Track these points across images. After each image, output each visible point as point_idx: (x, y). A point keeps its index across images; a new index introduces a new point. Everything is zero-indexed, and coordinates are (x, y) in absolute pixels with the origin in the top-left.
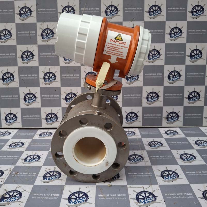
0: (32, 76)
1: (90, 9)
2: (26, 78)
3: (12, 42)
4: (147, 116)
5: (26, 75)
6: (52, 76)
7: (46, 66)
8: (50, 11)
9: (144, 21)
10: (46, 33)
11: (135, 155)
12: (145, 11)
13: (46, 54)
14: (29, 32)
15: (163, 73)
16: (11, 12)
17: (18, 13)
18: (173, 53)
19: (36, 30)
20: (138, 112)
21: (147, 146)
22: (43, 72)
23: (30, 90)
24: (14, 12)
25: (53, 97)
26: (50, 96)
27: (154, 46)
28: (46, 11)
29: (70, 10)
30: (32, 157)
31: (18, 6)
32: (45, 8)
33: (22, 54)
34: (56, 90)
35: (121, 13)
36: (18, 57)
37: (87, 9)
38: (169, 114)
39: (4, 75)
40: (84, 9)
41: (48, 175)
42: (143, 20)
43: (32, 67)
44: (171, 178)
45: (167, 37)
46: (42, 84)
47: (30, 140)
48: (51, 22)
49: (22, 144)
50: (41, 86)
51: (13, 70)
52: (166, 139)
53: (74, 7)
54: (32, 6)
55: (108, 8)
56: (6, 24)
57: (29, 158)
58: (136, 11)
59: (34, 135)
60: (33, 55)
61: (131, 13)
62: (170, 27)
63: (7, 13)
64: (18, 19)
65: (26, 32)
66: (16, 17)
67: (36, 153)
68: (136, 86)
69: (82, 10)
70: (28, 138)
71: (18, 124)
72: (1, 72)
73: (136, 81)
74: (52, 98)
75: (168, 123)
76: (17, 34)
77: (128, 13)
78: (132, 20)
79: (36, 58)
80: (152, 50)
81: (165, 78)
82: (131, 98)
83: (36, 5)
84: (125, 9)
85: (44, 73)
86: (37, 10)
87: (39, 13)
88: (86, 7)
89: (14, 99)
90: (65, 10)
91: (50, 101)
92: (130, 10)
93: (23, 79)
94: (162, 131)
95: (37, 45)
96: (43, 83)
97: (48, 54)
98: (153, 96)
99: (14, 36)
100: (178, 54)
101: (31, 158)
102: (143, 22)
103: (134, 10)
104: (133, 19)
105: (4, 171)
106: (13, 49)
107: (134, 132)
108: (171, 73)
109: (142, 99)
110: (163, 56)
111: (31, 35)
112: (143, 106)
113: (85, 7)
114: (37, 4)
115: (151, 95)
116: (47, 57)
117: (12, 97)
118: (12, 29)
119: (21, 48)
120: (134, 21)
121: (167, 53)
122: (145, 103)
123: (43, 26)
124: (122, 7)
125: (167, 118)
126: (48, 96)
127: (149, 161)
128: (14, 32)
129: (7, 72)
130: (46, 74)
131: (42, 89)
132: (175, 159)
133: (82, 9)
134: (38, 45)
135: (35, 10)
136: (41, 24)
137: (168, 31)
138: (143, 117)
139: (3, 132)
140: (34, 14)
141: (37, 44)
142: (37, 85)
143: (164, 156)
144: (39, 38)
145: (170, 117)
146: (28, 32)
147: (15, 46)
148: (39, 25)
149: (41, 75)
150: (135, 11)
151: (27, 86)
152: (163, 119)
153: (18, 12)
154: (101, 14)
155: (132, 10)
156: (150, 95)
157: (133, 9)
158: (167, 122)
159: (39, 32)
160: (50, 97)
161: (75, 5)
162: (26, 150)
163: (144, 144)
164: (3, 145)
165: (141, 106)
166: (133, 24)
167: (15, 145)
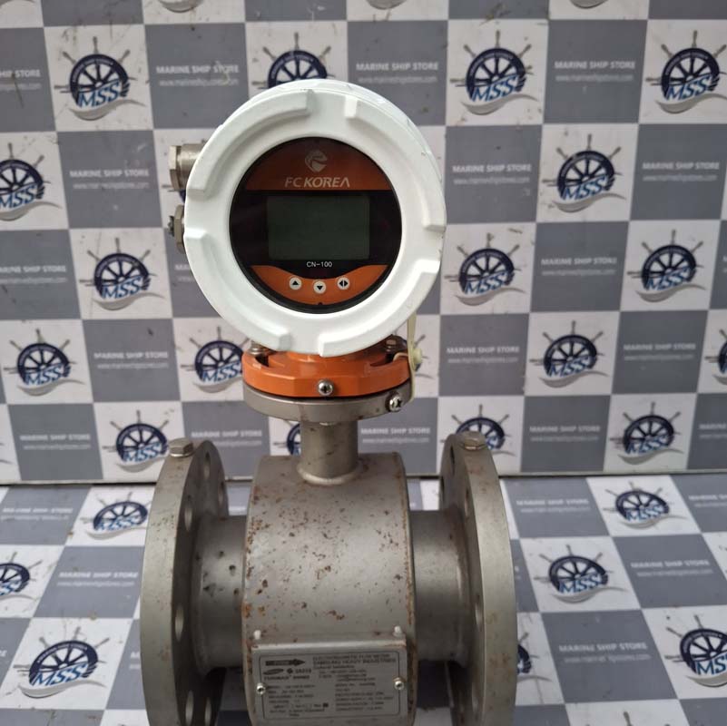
0: (40, 274)
2: (16, 281)
4: (543, 434)
5: (17, 270)
6: (133, 269)
7: (101, 225)
9: (547, 18)
10: (91, 78)
13: (97, 173)
14: (13, 75)
15: (621, 256)
18: (669, 166)
19: (42, 63)
20: (507, 416)
21: (543, 585)
22: (90, 253)
23: (38, 331)
25: (143, 360)
26: (130, 356)
27: (590, 137)
30: (62, 654)
34: (151, 333)
38: (636, 424)
42: (544, 12)
43: (40, 234)
45: (651, 95)
46: (91, 304)
48: (111, 23)
49: (21, 573)
50: (85, 314)
57: (50, 661)
60: (39, 180)
62: (664, 48)
67: (78, 631)
68: (500, 310)
70: (45, 541)
71: (6, 468)
73: (503, 290)
74: (138, 366)
75: (627, 460)
78: (492, 15)
79: (55, 191)
80: (580, 154)
81: (627, 280)
82: (477, 360)
85: (97, 259)
91: (127, 375)
93: (3, 287)
95: (54, 134)
96: (94, 303)
97: (108, 173)
98: (573, 353)
100: (693, 171)
101: (59, 662)
102: (545, 21)
104: (499, 6)
108: (655, 256)
109: (525, 366)
110: (624, 183)
111: (22, 86)
112: (527, 394)
115: (566, 347)
116: (105, 185)
120: (502, 16)
121: (646, 166)
122: (536, 381)
123: (75, 44)
125: (627, 441)
126: (120, 356)
130: (103, 264)
131: (90, 326)
132: (661, 660)
134: (60, 134)
136: (65, 33)
137: (654, 65)
138: (527, 435)
141: (52, 127)
142: (68, 308)
143: (614, 646)
144: (62, 102)
145: (637, 434)
146: (8, 74)
148: (53, 36)
149: (84, 269)
152: (610, 445)
156: (561, 350)
158: (626, 455)
159: (60, 73)
160: (126, 361)
162: (39, 614)
163: (532, 574)
165: (522, 393)
166: (498, 34)
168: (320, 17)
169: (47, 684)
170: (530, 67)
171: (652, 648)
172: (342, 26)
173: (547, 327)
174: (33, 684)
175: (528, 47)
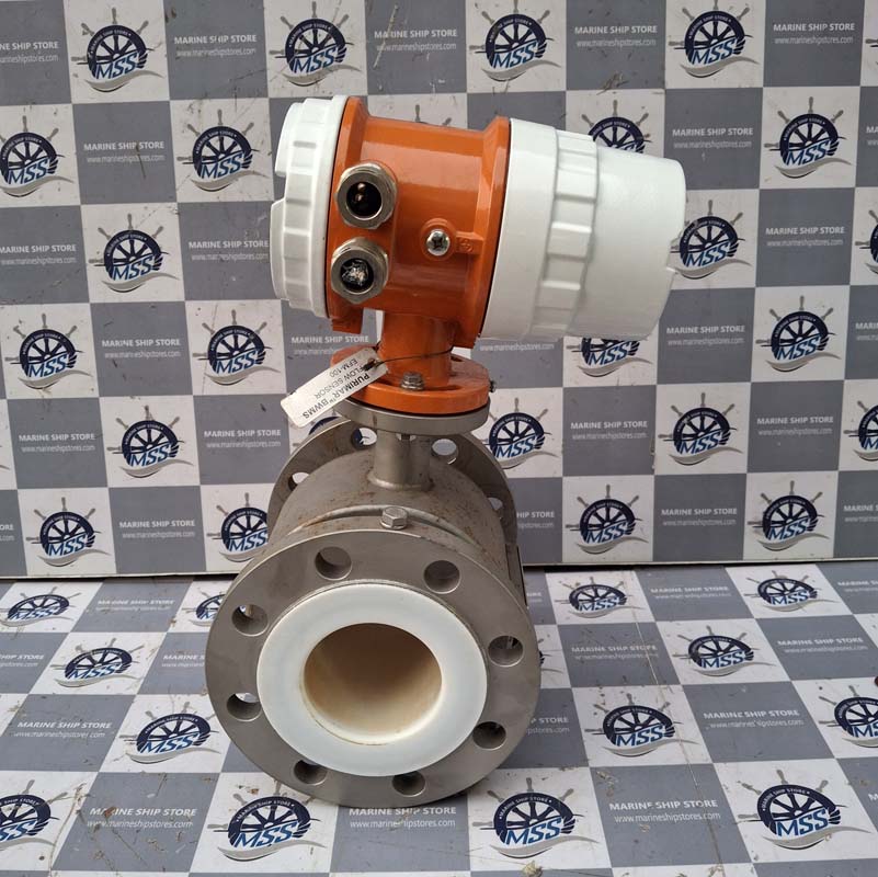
1: (414, 34)
2: (127, 355)
3: (60, 191)
4: (677, 518)
5: (130, 343)
6: (248, 343)
7: (219, 299)
8: (229, 45)
9: (664, 88)
10: (214, 149)
11: (635, 707)
12: (668, 40)
13: (216, 245)
14: (137, 147)
15: (748, 323)
16: (51, 51)
17: (83, 58)
18: (794, 231)
19: (167, 136)
20: (637, 498)
21: (683, 661)
22: (205, 326)
23: (147, 409)
24: (62, 51)
25: (255, 438)
26: (241, 433)
27: (710, 203)
28: (210, 46)
29: (324, 41)
30: (171, 726)
31: (84, 25)
32: (206, 31)
33: (109, 245)
34: (264, 409)
35: (556, 50)
36: (91, 261)
37: (403, 34)
38: (775, 506)
39: (30, 341)
40: (386, 36)
41: (251, 820)
42: (660, 82)
43: (154, 306)
44: (806, 828)
45: (770, 161)
46: (204, 379)
47: (155, 639)
48: (236, 97)
49: (121, 656)
50: (197, 390)
51: (70, 318)
52: (764, 624)
53: (339, 25)
54: (146, 24)
55: (497, 28)
56: (28, 107)
57: (159, 731)
58: (628, 43)
59: (175, 608)
60: (157, 251)
61: (604, 53)
62: (781, 114)
63: (31, 59)
64: (83, 87)
65: (122, 146)
66: (76, 76)
67: (187, 705)
68: (625, 382)
69: (380, 41)
70: (147, 629)
71: (101, 560)
72: (16, 329)
73: (628, 361)
74: (249, 445)
75: (767, 546)
76: (81, 156)
77: (590, 49)
78: (608, 86)
79: (172, 263)
80: (700, 220)
81: (756, 348)
82: (603, 436)
83: (167, 19)
84: (578, 31)
85: (212, 332)
86: (170, 43)
87: (179, 54)
88: (398, 26)
89: (77, 448)
90: (299, 40)
91: (238, 455)
92: (599, 37)
93: (114, 361)
94: (744, 581)
95: (174, 205)
96: (209, 379)
97: (227, 245)
98: (703, 428)
99: (68, 164)
100: (818, 236)
101: (169, 732)
102: (662, 91)
103: (619, 36)
104: (615, 77)
105: (51, 801)
106: (65, 222)
107: (621, 589)
108: (784, 323)
109: (653, 442)
110: (748, 249)
111: (145, 158)
112: (657, 472)
113: (390, 26)
114: (170, 16)
116: (223, 257)
117: (69, 442)
118: (56, 131)
119: (102, 221)
120: (618, 86)
121: (769, 232)
122: (666, 459)
123: (200, 117)
124: (563, 20)
126: (232, 434)
127: (700, 739)
128: (65, 145)
129: (40, 327)
130: (218, 337)
131: (201, 402)
132: (816, 726)
133: (377, 35)
134: (181, 206)
135: (160, 44)
136: (190, 106)
137: (772, 132)
138: (658, 519)
139: (35, 598)
140: (157, 60)
141: (173, 198)
142: (181, 385)
143: (763, 713)
144: (185, 174)
146: (133, 145)
147: (74, 212)
148: (179, 110)
149: (199, 342)
150: (621, 43)
151: (133, 393)
152: (748, 529)
153: (84, 52)
154: (468, 55)
155: (609, 37)
156: (691, 425)
157: (614, 30)
159: (183, 145)
160: (238, 439)
161: (346, 17)
162: (142, 691)
163: (671, 652)
164: (36, 664)
165: (652, 472)
166: (615, 103)
167: (90, 663)
168: (441, 90)
170: (648, 136)
171: (805, 714)
172: (462, 98)
173: (675, 400)
175: (646, 116)
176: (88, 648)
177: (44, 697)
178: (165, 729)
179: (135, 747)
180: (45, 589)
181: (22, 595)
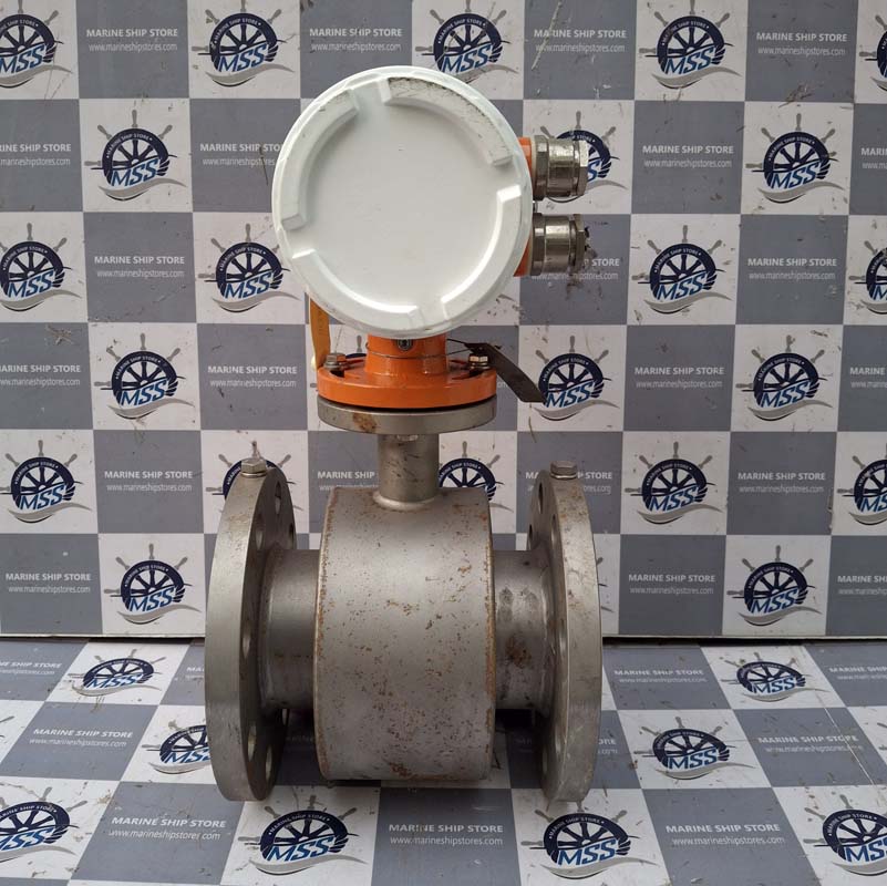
0: (267, 375)
1: (579, 34)
2: (236, 383)
3: (170, 195)
4: (855, 585)
5: (240, 370)
8: (370, 38)
9: (852, 101)
12: (858, 50)
14: (261, 149)
16: (170, 39)
17: (205, 49)
23: (254, 444)
24: (182, 40)
26: (359, 475)
28: (349, 40)
29: (477, 39)
31: (208, 12)
32: (345, 22)
33: (222, 258)
35: (735, 57)
36: (201, 276)
37: (566, 34)
39: (125, 364)
40: (547, 34)
42: (848, 96)
43: (270, 329)
50: (312, 425)
51: (173, 339)
53: (496, 21)
54: (278, 13)
55: (671, 30)
56: (138, 100)
58: (815, 51)
60: (277, 267)
61: (788, 62)
63: (146, 47)
64: (203, 80)
65: (244, 148)
66: (196, 67)
67: (313, 800)
68: (802, 427)
69: (540, 40)
71: (190, 617)
72: (109, 350)
73: (806, 403)
76: (196, 157)
77: (772, 57)
78: (791, 98)
79: (293, 280)
82: (775, 489)
83: (302, 8)
84: (760, 36)
86: (304, 34)
87: (314, 47)
88: (561, 25)
89: (172, 488)
90: (449, 37)
92: (784, 44)
93: (220, 389)
99: (181, 165)
102: (850, 105)
103: (804, 44)
104: (800, 88)
106: (174, 231)
107: (795, 668)
109: (831, 497)
111: (269, 161)
112: (833, 533)
113: (553, 23)
114: (306, 5)
115: (880, 475)
117: (163, 480)
118: (169, 128)
119: (216, 230)
120: (802, 99)
122: (846, 517)
124: (744, 25)
126: (348, 475)
128: (179, 144)
129: (137, 349)
131: (316, 439)
133: (537, 33)
135: (294, 35)
139: (113, 662)
140: (288, 53)
146: (256, 147)
147: (184, 221)
150: (808, 52)
151: (240, 426)
153: (206, 42)
154: (637, 60)
155: (795, 44)
156: (873, 478)
157: (800, 37)
161: (503, 13)
164: (124, 744)
165: (828, 532)
166: (799, 117)
167: (188, 744)
168: (605, 96)
169: (287, 859)
170: (834, 154)
172: (629, 105)
174: (269, 859)
175: (832, 132)
176: (183, 725)
177: (139, 785)
178: (293, 830)
179: (260, 853)
180: (123, 651)
181: (98, 657)
